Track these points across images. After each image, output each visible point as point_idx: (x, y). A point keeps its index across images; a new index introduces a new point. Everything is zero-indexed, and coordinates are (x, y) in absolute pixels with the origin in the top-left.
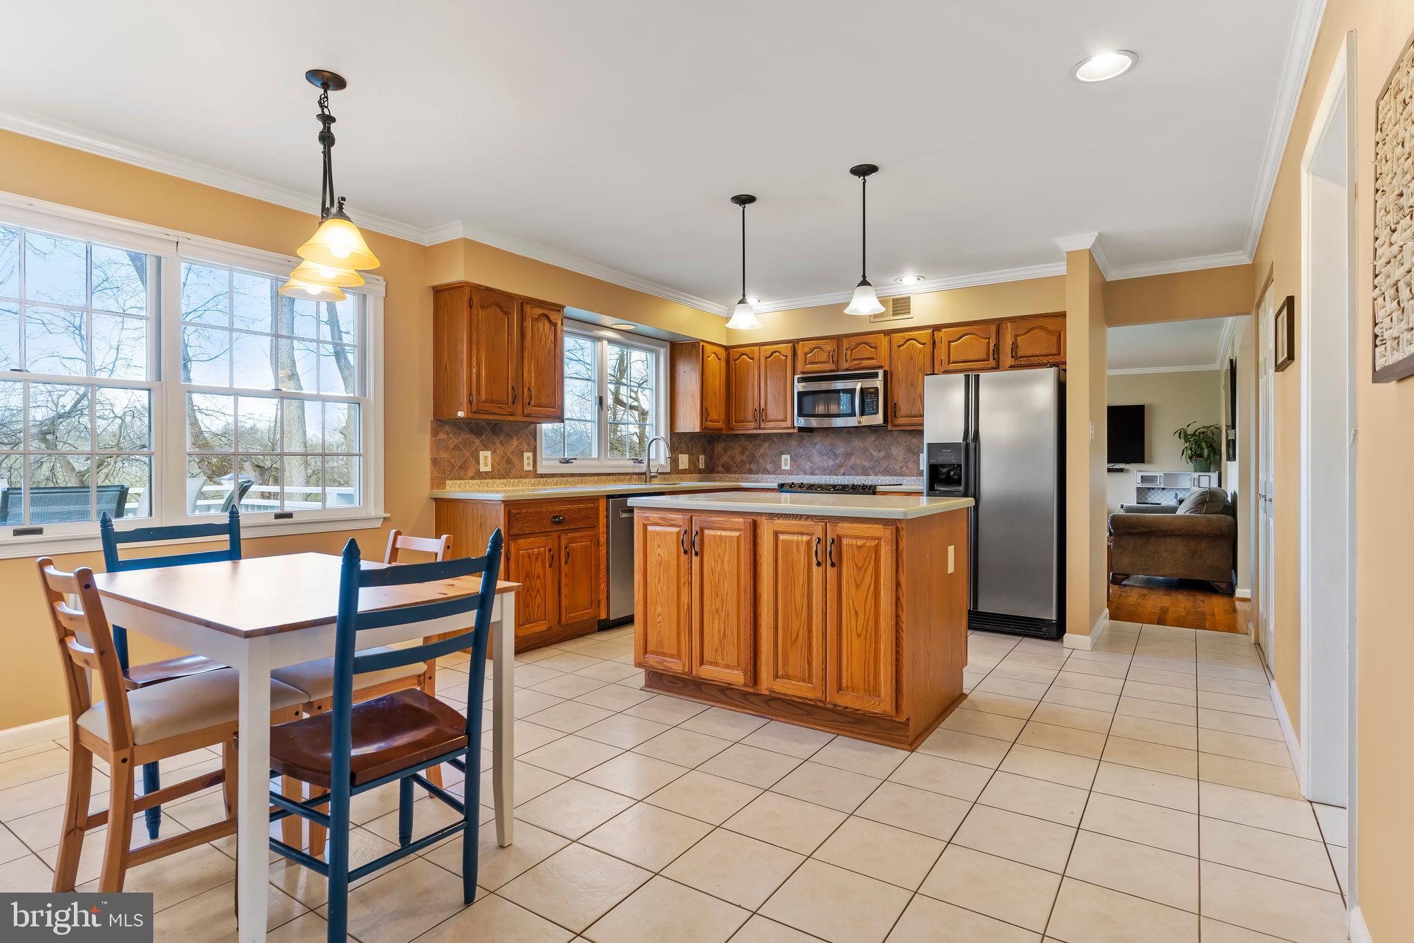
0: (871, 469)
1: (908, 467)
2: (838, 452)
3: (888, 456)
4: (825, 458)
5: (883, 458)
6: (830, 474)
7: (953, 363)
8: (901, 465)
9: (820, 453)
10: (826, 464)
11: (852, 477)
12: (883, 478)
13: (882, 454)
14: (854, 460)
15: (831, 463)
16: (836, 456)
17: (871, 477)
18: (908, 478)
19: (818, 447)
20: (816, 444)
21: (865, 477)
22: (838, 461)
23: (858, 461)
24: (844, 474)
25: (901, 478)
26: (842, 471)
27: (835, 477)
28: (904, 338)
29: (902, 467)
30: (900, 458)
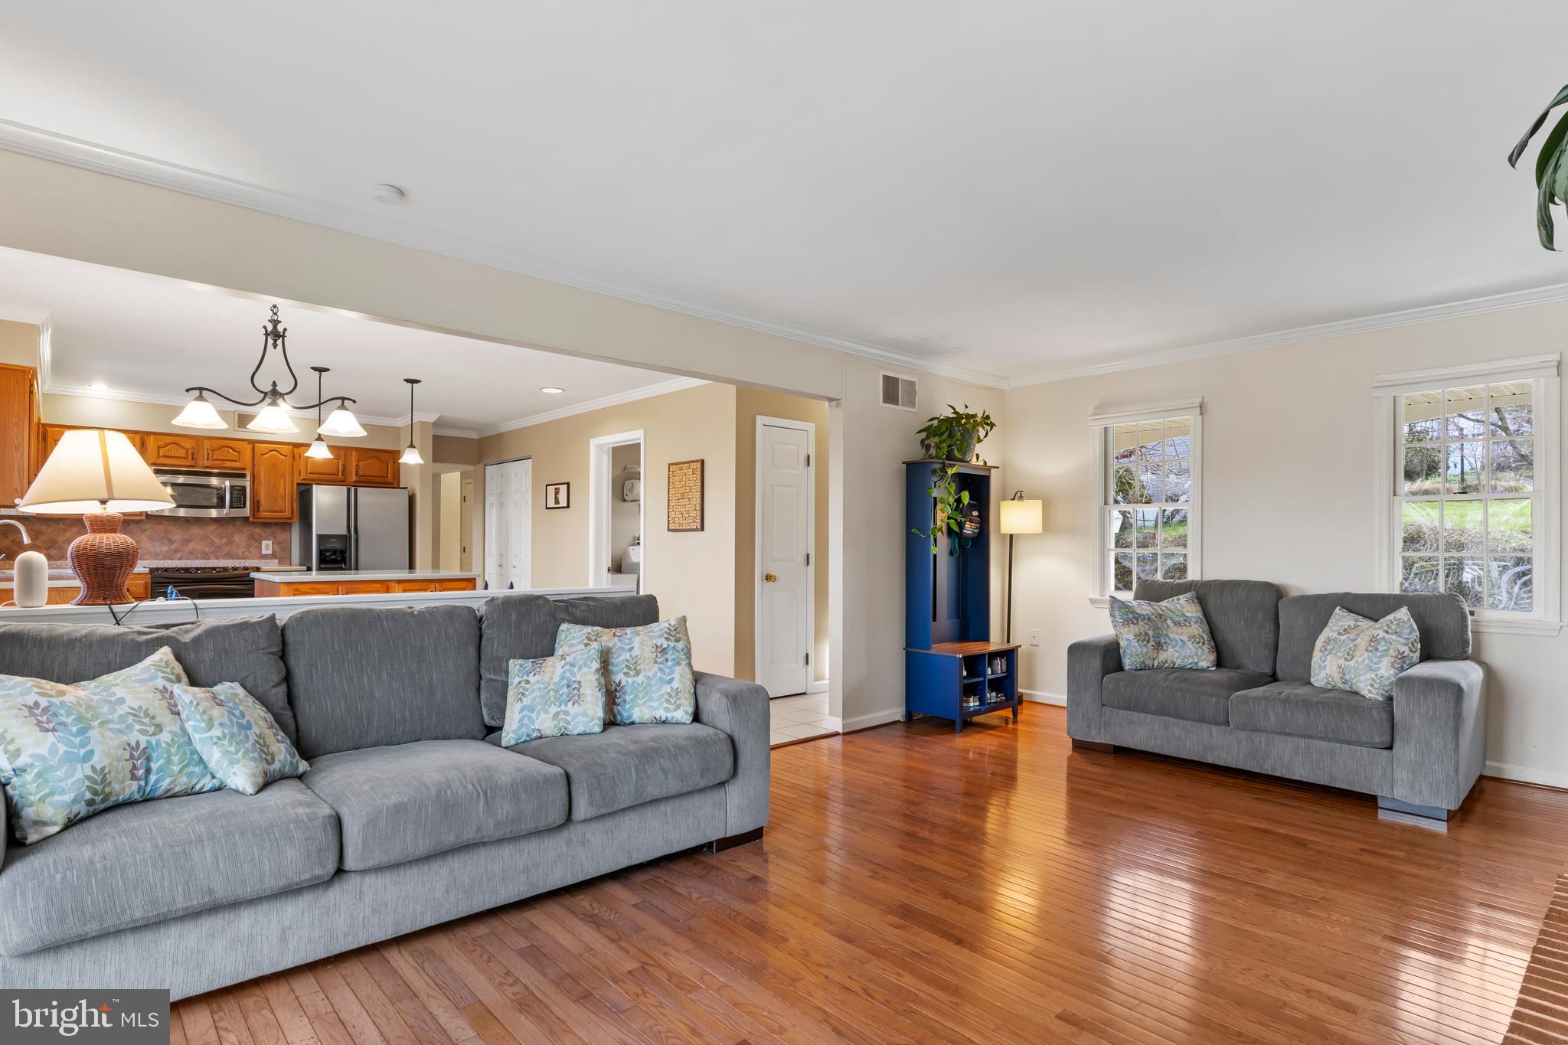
0: (212, 554)
1: (250, 552)
2: (173, 538)
3: (230, 543)
4: (157, 544)
5: (225, 544)
6: (164, 558)
7: (310, 473)
8: (243, 550)
9: (151, 538)
10: (158, 549)
11: (190, 561)
12: (224, 561)
13: (224, 541)
14: (191, 546)
15: (165, 548)
16: (171, 542)
17: (211, 561)
18: (250, 561)
19: (148, 533)
20: (145, 530)
21: (205, 561)
22: (173, 547)
23: (198, 547)
24: (180, 559)
25: (243, 561)
26: (179, 555)
27: (169, 562)
28: (267, 448)
29: (243, 552)
30: (243, 544)
